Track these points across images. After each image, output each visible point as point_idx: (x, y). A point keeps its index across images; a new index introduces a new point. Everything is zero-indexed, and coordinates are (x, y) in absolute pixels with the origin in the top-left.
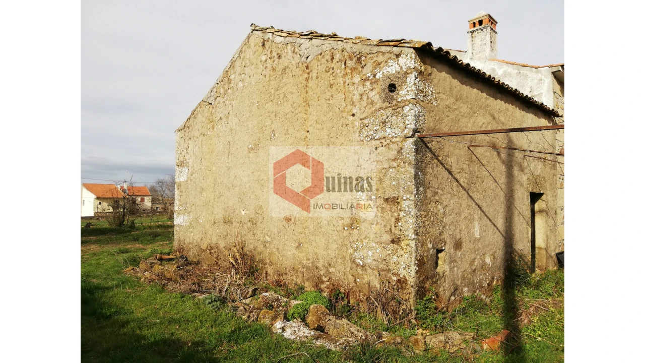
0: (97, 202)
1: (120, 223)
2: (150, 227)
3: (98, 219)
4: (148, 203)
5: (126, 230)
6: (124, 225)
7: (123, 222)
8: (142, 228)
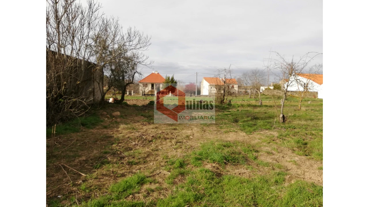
0: (210, 87)
1: (222, 101)
2: (242, 106)
3: (210, 96)
4: (236, 88)
5: (226, 107)
6: (224, 103)
7: (224, 100)
8: (237, 106)
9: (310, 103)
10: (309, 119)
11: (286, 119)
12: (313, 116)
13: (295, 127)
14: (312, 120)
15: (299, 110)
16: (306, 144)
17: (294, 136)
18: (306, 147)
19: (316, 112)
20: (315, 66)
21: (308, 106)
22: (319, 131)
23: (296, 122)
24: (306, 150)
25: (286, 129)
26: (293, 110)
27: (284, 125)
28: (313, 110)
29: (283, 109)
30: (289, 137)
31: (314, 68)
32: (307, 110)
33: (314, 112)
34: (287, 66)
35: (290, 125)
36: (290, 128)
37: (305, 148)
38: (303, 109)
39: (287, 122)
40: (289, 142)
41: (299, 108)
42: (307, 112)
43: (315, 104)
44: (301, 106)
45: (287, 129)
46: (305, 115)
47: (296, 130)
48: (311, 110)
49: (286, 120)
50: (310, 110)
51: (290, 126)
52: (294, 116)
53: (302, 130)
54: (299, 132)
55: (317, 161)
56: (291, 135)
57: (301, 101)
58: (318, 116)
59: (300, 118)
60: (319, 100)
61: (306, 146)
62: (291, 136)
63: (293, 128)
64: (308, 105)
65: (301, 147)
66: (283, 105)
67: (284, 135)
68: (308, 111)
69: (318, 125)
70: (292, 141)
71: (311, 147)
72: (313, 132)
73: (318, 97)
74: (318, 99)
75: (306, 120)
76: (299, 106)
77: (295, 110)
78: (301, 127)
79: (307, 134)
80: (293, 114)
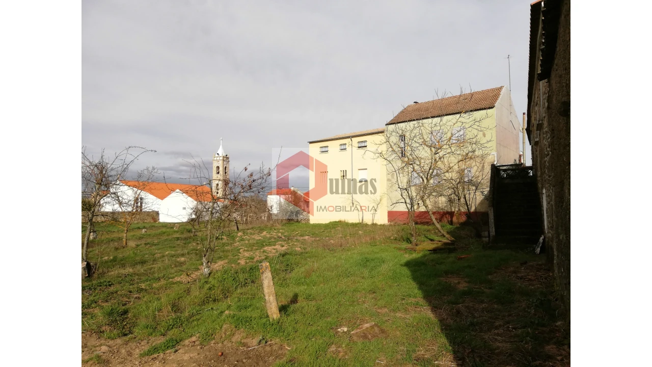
9: (146, 232)
10: (139, 263)
11: (94, 270)
12: (147, 256)
13: (110, 283)
14: (143, 262)
15: (124, 248)
16: (126, 312)
17: (107, 301)
18: (126, 318)
19: (154, 247)
20: (147, 169)
21: (140, 238)
22: (152, 281)
23: (114, 272)
24: (126, 325)
25: (93, 290)
26: (113, 249)
27: (89, 283)
28: (148, 244)
29: (87, 252)
30: (96, 307)
31: (146, 172)
32: (138, 246)
33: (150, 248)
34: (92, 168)
35: (102, 281)
36: (101, 286)
37: (123, 321)
38: (132, 244)
39: (95, 275)
40: (94, 318)
41: (125, 244)
42: (138, 250)
43: (153, 232)
44: (126, 240)
45: (95, 289)
46: (132, 255)
47: (112, 289)
48: (145, 244)
49: (94, 273)
50: (143, 245)
51: (101, 283)
52: (115, 260)
53: (125, 285)
54: (116, 292)
55: (142, 340)
56: (100, 301)
57: (127, 231)
58: (155, 254)
59: (122, 263)
60: (160, 225)
61: (126, 316)
62: (101, 304)
63: (106, 286)
64: (141, 236)
65: (116, 320)
66: (88, 243)
67: (86, 304)
68: (141, 246)
69: (152, 270)
70: (99, 314)
71: (134, 316)
72: (143, 286)
73: (159, 220)
74: (160, 223)
75: (134, 265)
76: (124, 240)
77: (117, 249)
78: (122, 279)
79: (130, 292)
80: (112, 258)
